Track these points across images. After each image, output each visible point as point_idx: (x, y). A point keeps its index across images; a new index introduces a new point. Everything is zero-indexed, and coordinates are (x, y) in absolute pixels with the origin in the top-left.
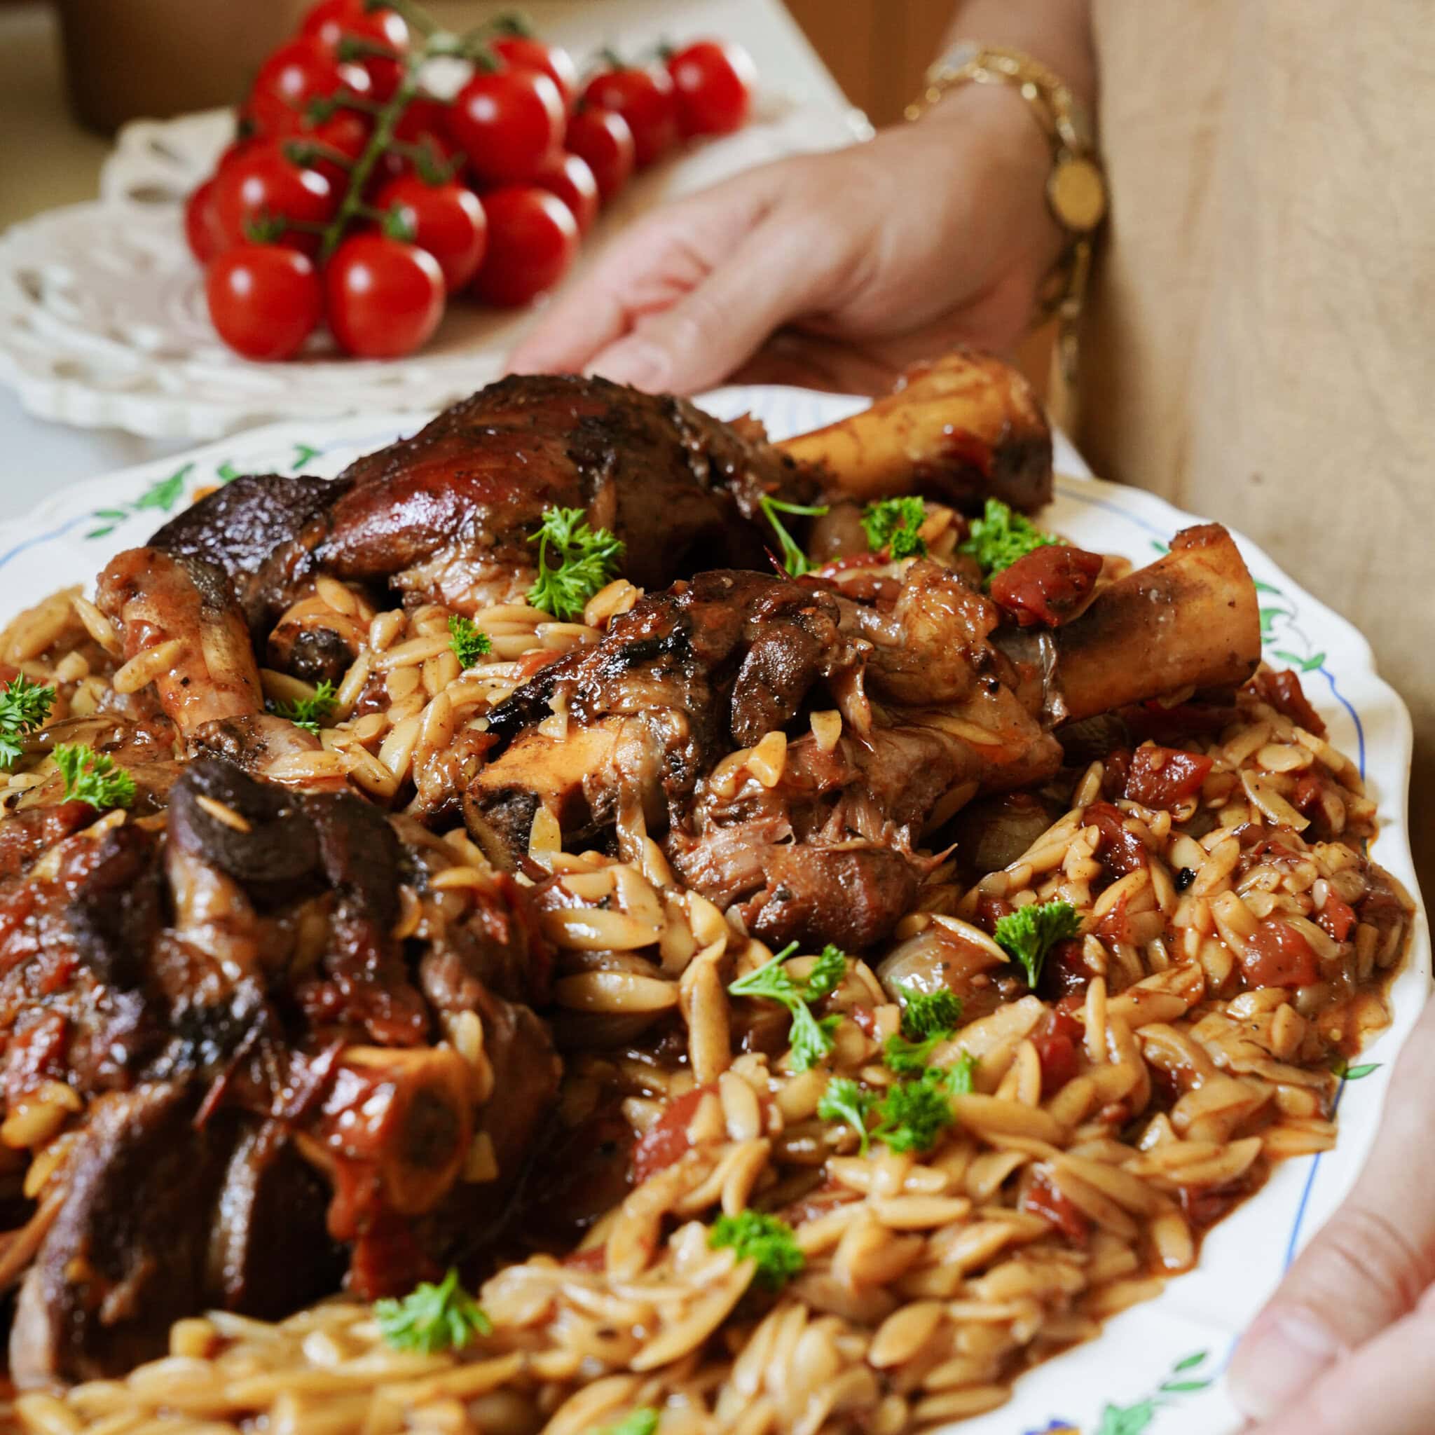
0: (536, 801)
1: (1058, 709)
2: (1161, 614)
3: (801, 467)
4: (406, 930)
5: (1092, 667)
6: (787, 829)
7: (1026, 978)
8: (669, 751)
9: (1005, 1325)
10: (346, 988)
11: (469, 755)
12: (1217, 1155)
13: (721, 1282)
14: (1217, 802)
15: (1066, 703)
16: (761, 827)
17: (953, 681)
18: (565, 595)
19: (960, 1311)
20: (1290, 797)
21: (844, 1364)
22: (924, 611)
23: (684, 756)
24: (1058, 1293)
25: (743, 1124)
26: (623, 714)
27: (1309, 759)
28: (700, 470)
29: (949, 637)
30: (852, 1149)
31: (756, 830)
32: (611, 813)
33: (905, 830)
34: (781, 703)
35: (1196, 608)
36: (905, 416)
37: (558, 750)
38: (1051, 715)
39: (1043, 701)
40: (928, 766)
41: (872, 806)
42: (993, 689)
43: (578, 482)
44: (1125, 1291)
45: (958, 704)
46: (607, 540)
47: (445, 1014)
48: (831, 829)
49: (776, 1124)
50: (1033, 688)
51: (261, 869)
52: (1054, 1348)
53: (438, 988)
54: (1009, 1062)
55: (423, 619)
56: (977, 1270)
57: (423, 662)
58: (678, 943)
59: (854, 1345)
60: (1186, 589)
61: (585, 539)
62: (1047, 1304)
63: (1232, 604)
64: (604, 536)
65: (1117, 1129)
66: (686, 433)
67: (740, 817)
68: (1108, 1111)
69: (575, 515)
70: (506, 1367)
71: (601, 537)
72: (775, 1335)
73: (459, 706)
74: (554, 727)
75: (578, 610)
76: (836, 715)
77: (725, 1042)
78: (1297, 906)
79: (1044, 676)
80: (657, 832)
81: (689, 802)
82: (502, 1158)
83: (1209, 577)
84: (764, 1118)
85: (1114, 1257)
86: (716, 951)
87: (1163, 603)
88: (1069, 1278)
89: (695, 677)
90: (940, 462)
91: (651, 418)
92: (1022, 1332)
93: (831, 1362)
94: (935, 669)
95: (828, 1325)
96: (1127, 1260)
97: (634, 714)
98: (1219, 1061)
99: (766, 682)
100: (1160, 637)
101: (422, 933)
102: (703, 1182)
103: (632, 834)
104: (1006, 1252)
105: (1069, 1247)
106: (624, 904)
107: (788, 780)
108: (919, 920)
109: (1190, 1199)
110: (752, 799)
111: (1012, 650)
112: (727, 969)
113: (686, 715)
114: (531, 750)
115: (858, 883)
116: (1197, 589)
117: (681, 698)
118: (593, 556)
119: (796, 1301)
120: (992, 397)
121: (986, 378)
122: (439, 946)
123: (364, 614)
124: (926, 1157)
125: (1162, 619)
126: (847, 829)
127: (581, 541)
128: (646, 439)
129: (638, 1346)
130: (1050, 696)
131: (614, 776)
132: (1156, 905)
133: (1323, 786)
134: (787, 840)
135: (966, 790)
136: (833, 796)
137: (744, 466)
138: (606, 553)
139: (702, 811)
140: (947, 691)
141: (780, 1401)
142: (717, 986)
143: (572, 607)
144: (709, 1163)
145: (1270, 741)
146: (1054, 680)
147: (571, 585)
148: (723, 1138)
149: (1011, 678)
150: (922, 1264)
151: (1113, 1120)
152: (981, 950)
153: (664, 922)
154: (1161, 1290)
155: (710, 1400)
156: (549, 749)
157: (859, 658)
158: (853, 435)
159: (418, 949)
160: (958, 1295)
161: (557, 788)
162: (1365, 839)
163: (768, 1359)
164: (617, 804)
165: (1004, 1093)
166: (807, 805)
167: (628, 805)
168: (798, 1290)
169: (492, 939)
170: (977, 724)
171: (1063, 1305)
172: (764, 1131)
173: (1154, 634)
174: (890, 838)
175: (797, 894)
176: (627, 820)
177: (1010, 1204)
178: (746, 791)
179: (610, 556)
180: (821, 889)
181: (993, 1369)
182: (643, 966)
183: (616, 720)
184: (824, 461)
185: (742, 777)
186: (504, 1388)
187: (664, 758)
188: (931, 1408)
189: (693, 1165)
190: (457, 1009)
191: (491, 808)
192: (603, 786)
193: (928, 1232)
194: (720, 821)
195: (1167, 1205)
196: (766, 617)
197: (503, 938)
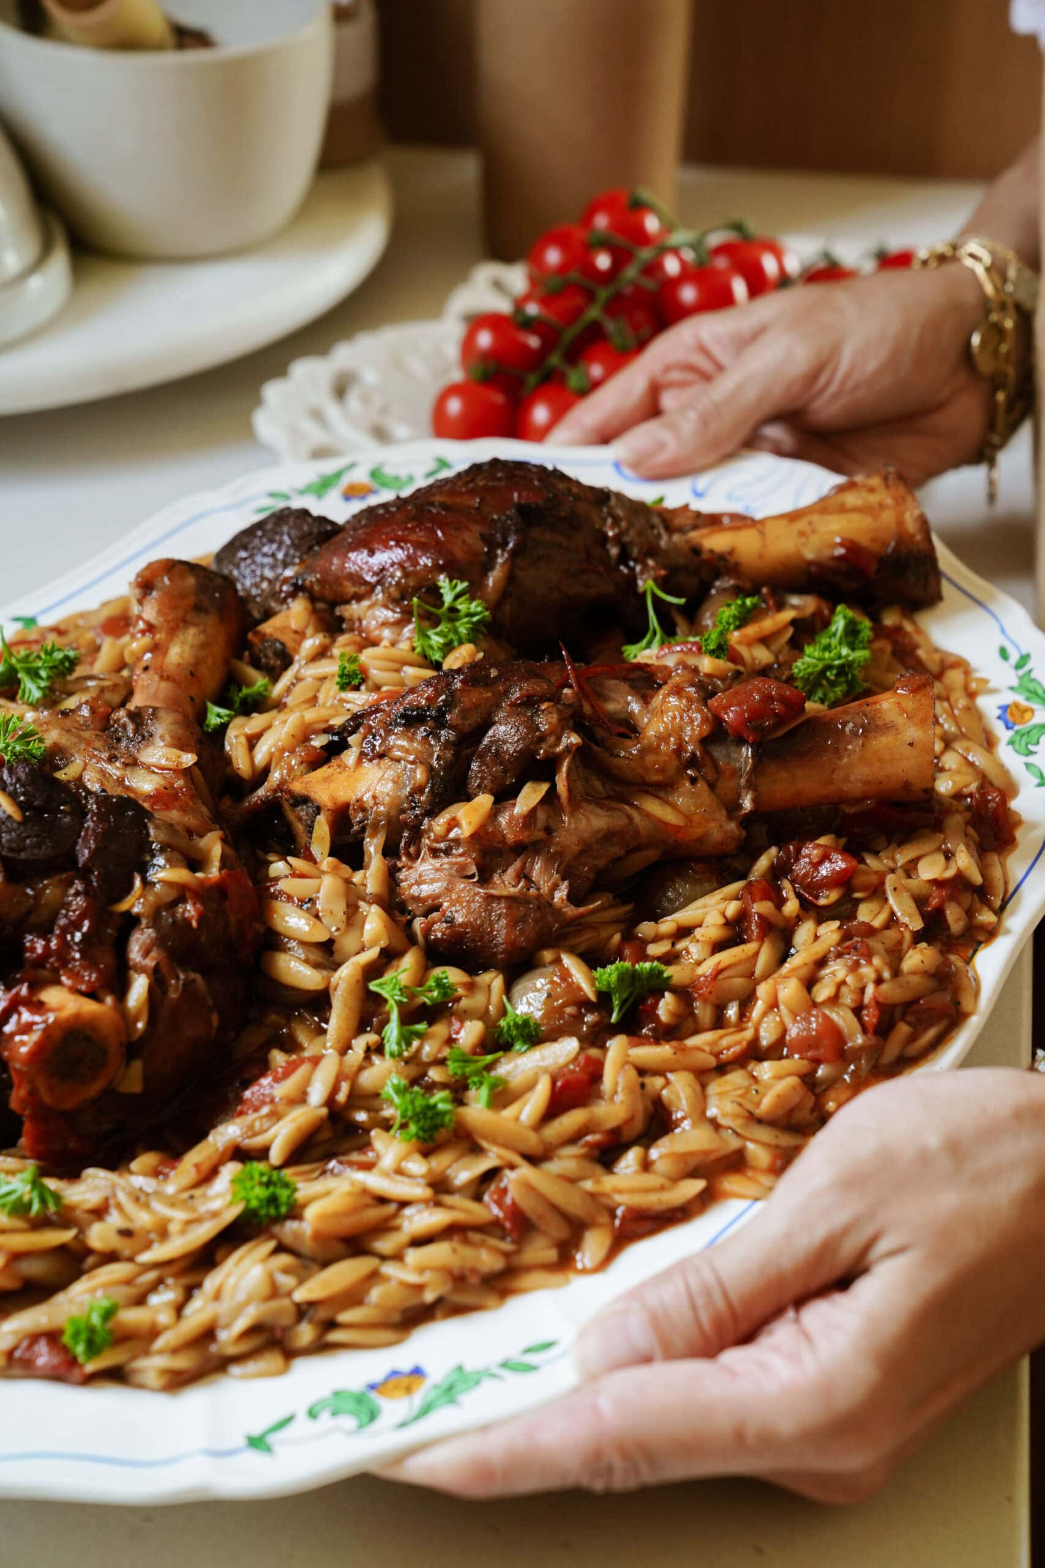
0: (318, 810)
1: (747, 804)
2: (850, 743)
3: (705, 556)
4: (123, 907)
5: (784, 775)
6: (473, 869)
7: (611, 1016)
8: (411, 794)
9: (420, 1288)
10: (54, 944)
11: (302, 763)
12: (662, 1188)
13: (215, 1215)
14: (857, 895)
15: (754, 801)
16: (456, 864)
17: (662, 771)
18: (431, 647)
19: (389, 1269)
20: (920, 901)
21: (274, 1292)
22: (662, 712)
23: (419, 799)
24: (474, 1271)
25: (317, 1094)
26: (392, 759)
27: (950, 873)
28: (614, 551)
29: (670, 736)
30: (386, 1125)
31: (452, 864)
32: (363, 830)
33: (566, 883)
34: (505, 771)
35: (882, 742)
36: (810, 523)
37: (344, 775)
38: (740, 807)
39: (739, 796)
40: (608, 836)
41: (550, 860)
42: (693, 781)
43: (483, 558)
44: (536, 1277)
45: (662, 788)
46: (479, 609)
47: (132, 972)
48: (511, 872)
49: (341, 1097)
50: (732, 784)
51: (19, 851)
52: (458, 1310)
53: (135, 953)
54: (530, 1087)
55: (342, 644)
56: (419, 1242)
57: (325, 678)
58: (348, 943)
59: (286, 1281)
60: (877, 726)
61: (462, 606)
62: (459, 1279)
63: (911, 744)
64: (477, 606)
65: (596, 1153)
66: (609, 521)
67: (447, 852)
68: (589, 1138)
69: (461, 586)
70: (66, 1236)
71: (475, 606)
72: (241, 1259)
73: (315, 723)
74: (350, 757)
75: (440, 659)
76: (545, 787)
77: (354, 1023)
78: (848, 998)
79: (741, 777)
80: (390, 851)
81: (417, 834)
82: (146, 1080)
83: (901, 720)
84: (335, 1089)
85: (540, 1250)
86: (372, 954)
87: (854, 733)
88: (487, 1259)
89: (447, 741)
90: (832, 564)
91: (582, 507)
92: (429, 1297)
93: (266, 1290)
94: (650, 758)
95: (285, 1259)
96: (552, 1255)
97: (398, 760)
98: (712, 1112)
99: (498, 754)
100: (845, 760)
101: (136, 910)
102: (263, 1131)
103: (373, 846)
104: (451, 1231)
105: (503, 1238)
106: (319, 906)
107: (482, 833)
108: (548, 955)
109: (624, 1219)
110: (457, 841)
111: (718, 752)
112: (374, 971)
113: (430, 769)
114: (330, 771)
115: (503, 922)
116: (888, 727)
117: (431, 755)
118: (466, 620)
119: (272, 1236)
120: (888, 517)
121: (889, 501)
122: (144, 922)
123: (309, 631)
124: (427, 1149)
125: (850, 747)
126: (524, 875)
127: (460, 607)
128: (573, 523)
129: (148, 1246)
130: (744, 792)
131: (371, 802)
132: (753, 973)
133: (952, 898)
134: (473, 876)
135: (651, 855)
136: (520, 849)
137: (652, 551)
138: (475, 619)
139: (425, 841)
140: (655, 778)
141: (223, 1308)
142: (358, 981)
143: (437, 656)
144: (276, 1116)
145: (939, 849)
146: (748, 781)
147: (436, 640)
148: (301, 1098)
149: (711, 774)
150: (384, 1227)
151: (591, 1146)
152: (580, 989)
153: (343, 926)
154: (568, 1282)
155: (189, 1293)
156: (340, 773)
157: (568, 748)
158: (762, 533)
159: (131, 922)
160: (397, 1257)
161: (330, 805)
162: (980, 943)
163: (229, 1275)
164: (367, 824)
165: (508, 1113)
166: (499, 852)
167: (376, 827)
168: (276, 1229)
169: (187, 921)
170: (674, 806)
171: (474, 1280)
172: (330, 1101)
173: (840, 758)
174: (555, 887)
175: (460, 919)
176: (372, 836)
177: (478, 1198)
178: (452, 835)
179: (479, 621)
180: (476, 920)
181: (396, 1317)
182: (316, 956)
183: (386, 761)
184: (731, 552)
185: (453, 823)
186: (62, 1249)
187: (407, 797)
188: (335, 1336)
189: (262, 1117)
190: (141, 970)
191: (297, 806)
192: (363, 809)
193: (404, 1204)
194: (435, 853)
195: (604, 1219)
196: (513, 705)
197: (194, 924)
